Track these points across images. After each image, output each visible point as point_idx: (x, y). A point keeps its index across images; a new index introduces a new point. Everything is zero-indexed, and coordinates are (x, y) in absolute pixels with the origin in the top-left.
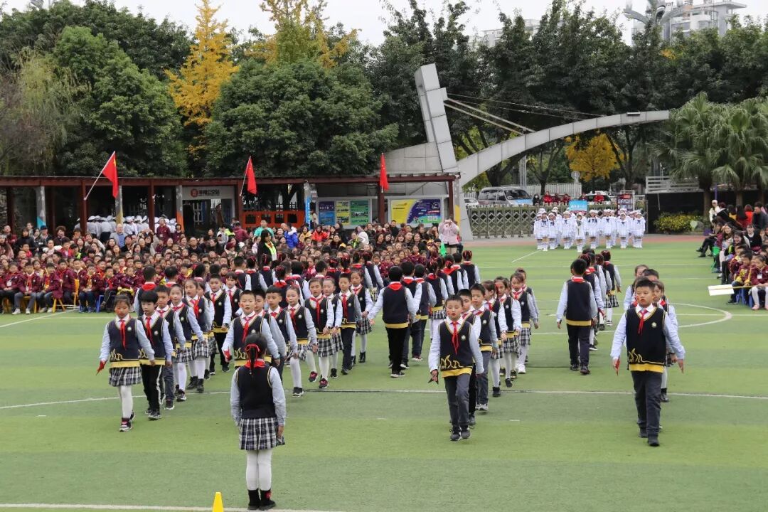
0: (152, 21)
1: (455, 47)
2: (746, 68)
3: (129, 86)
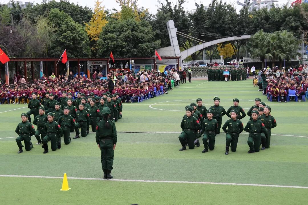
1: (181, 14)
2: (276, 21)
3: (72, 28)
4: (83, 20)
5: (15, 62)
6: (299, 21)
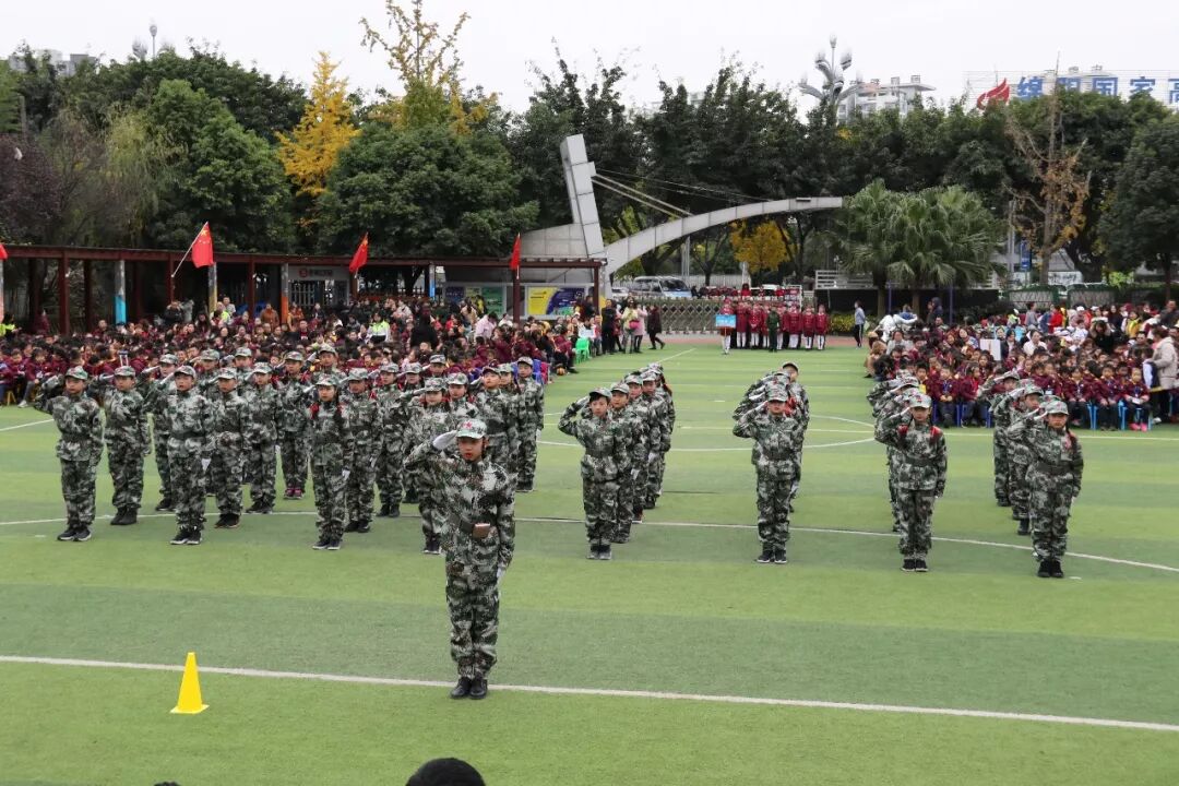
0: (267, 77)
1: (610, 116)
2: (927, 155)
3: (231, 149)
4: (272, 121)
5: (26, 262)
6: (1001, 157)
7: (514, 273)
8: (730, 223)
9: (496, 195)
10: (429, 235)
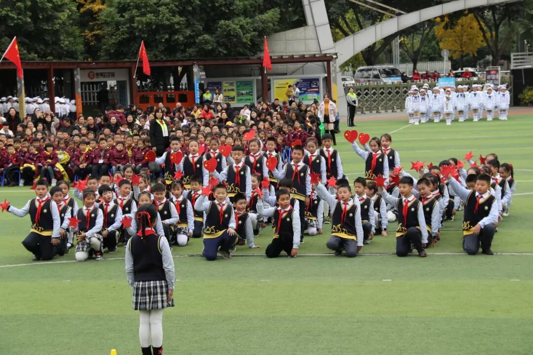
7: (262, 69)
8: (436, 18)
9: (245, 6)
10: (192, 41)
